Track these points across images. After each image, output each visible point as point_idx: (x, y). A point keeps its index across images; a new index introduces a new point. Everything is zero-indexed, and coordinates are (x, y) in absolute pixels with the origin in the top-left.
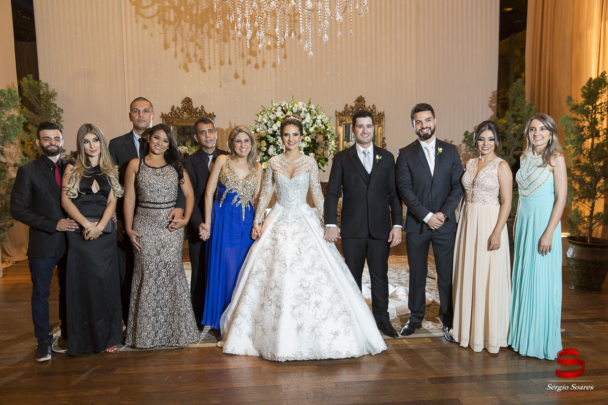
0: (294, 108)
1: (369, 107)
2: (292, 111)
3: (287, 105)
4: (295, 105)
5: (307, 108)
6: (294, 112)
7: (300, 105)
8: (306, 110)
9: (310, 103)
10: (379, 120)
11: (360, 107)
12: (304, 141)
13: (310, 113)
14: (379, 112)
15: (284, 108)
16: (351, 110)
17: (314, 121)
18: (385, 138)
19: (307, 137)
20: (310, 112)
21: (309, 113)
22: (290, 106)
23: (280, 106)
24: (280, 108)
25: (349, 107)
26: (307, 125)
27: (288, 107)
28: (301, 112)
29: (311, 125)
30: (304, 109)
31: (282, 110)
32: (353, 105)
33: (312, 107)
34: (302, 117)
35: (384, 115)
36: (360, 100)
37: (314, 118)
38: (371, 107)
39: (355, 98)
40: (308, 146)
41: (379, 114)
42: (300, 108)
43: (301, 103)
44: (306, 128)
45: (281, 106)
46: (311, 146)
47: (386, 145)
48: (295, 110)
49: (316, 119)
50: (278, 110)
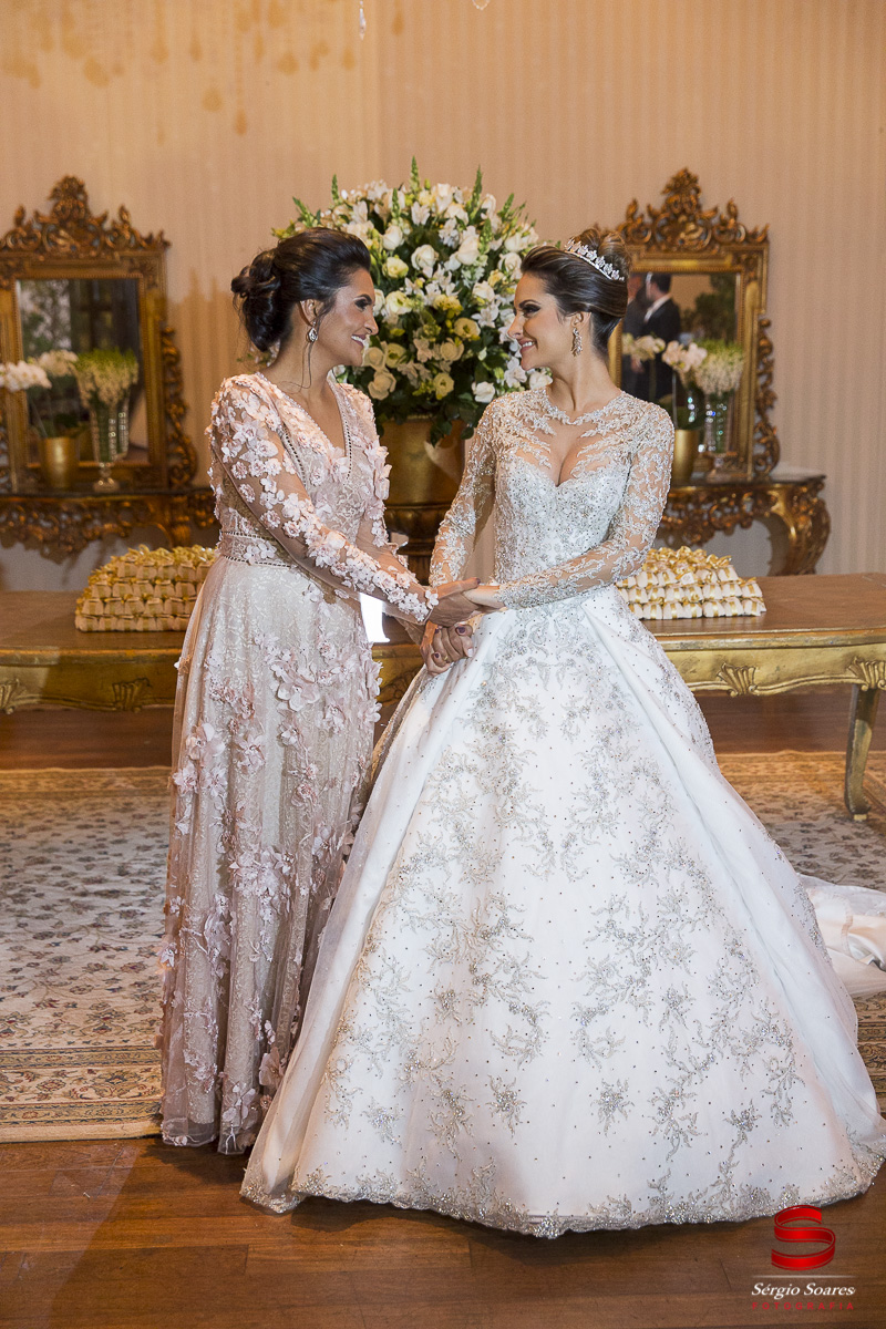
0: (415, 209)
1: (716, 210)
2: (409, 218)
3: (390, 197)
4: (423, 196)
5: (468, 210)
6: (416, 221)
7: (444, 199)
8: (464, 216)
9: (478, 189)
10: (748, 259)
11: (683, 211)
12: (454, 336)
13: (479, 228)
14: (750, 229)
15: (377, 209)
16: (648, 220)
17: (494, 258)
18: (769, 324)
19: (463, 322)
20: (478, 223)
21: (472, 229)
22: (403, 201)
23: (362, 200)
24: (362, 209)
25: (642, 209)
26: (467, 274)
27: (390, 205)
28: (443, 222)
29: (480, 273)
30: (456, 211)
31: (373, 216)
32: (658, 203)
33: (490, 203)
34: (447, 241)
35: (766, 240)
36: (684, 184)
37: (495, 245)
38: (723, 210)
39: (665, 177)
40: (470, 353)
41: (751, 237)
42: (441, 209)
43: (444, 190)
44: (461, 284)
45: (369, 202)
46: (482, 355)
47: (770, 347)
48: (419, 216)
49: (502, 250)
50: (354, 215)
